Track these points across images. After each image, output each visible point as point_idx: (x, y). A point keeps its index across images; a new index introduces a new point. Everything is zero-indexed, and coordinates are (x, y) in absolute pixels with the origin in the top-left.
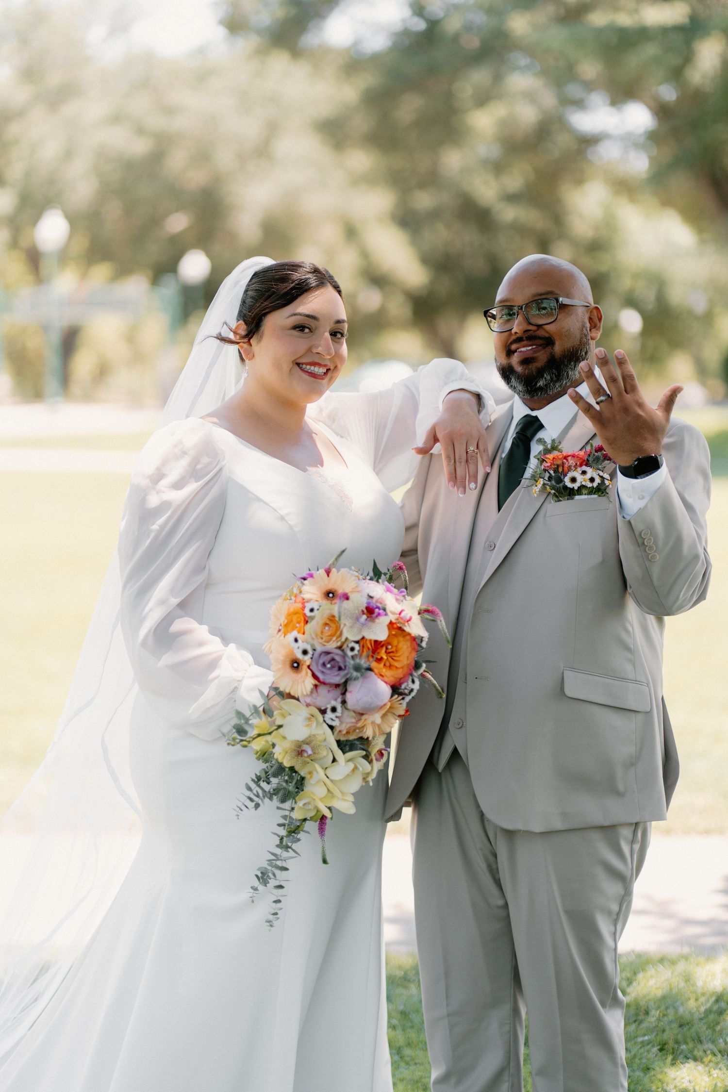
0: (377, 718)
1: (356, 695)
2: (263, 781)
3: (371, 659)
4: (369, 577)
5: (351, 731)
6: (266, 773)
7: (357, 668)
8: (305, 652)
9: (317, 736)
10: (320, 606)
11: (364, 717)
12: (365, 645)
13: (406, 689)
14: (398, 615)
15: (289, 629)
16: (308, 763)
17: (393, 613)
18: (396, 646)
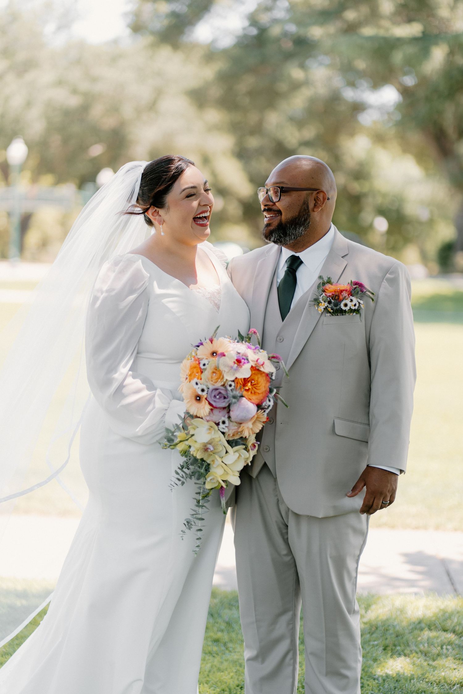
0: (250, 425)
1: (235, 413)
2: (185, 468)
3: (242, 390)
4: (236, 341)
5: (235, 434)
6: (187, 463)
7: (234, 397)
8: (203, 390)
9: (215, 439)
10: (209, 362)
11: (242, 425)
12: (238, 382)
13: (266, 405)
14: (256, 362)
15: (192, 377)
16: (211, 455)
17: (253, 361)
18: (257, 381)
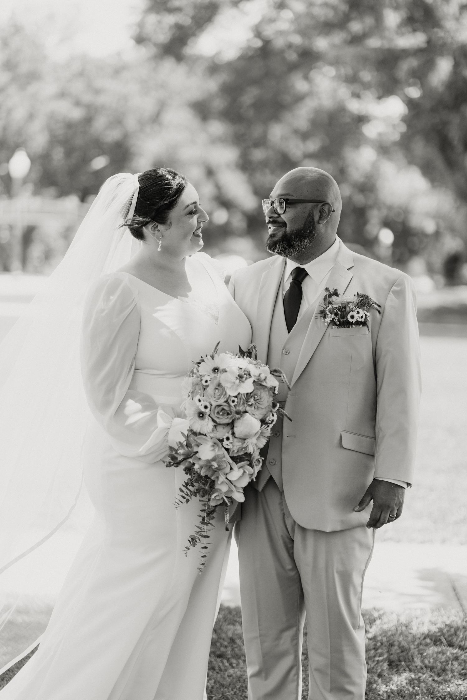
2: (190, 486)
4: (237, 356)
6: (191, 480)
7: (238, 413)
8: (206, 407)
9: (219, 455)
10: (211, 379)
11: (246, 441)
12: (241, 398)
13: (270, 420)
14: (258, 377)
15: (195, 394)
16: (216, 472)
17: (254, 376)
